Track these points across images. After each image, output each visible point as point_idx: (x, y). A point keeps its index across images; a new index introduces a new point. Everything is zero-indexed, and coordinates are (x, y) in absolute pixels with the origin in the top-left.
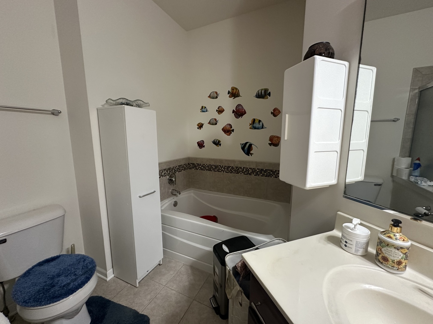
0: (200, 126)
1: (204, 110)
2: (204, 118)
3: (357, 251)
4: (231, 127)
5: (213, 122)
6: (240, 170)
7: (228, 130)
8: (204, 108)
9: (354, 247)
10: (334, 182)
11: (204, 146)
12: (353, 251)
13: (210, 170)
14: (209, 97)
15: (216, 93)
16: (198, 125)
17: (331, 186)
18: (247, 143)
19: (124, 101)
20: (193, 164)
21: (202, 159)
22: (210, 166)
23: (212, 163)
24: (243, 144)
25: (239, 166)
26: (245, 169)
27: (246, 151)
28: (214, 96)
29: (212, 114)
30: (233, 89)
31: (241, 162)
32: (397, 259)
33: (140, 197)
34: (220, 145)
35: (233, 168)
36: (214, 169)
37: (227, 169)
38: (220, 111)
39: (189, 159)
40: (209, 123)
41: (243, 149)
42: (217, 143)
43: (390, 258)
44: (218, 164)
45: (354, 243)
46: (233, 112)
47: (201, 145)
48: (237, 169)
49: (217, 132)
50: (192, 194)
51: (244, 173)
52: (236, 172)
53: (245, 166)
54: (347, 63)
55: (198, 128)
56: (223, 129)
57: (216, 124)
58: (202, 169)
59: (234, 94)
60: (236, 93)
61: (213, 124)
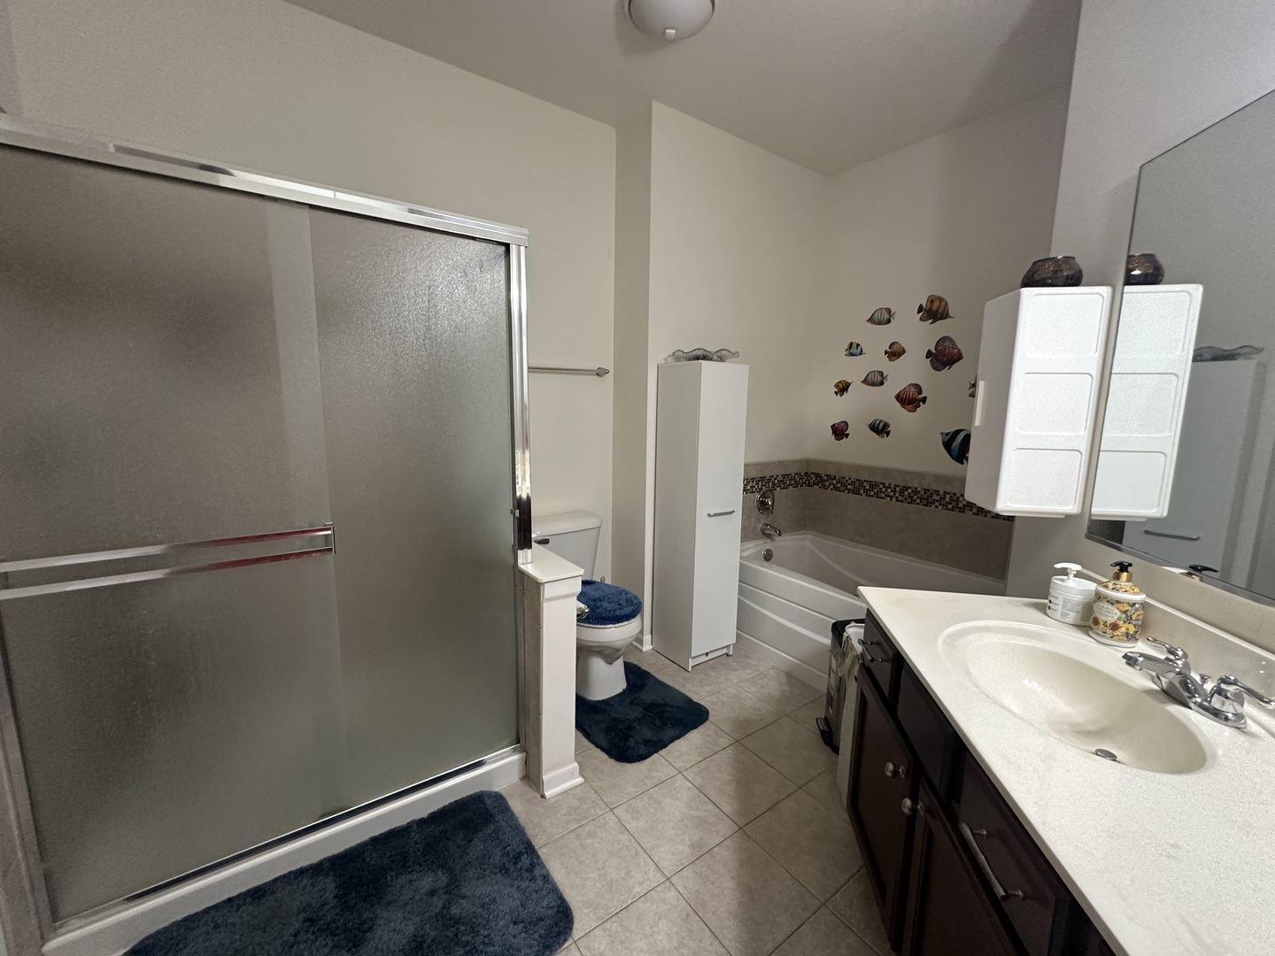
0: (843, 388)
1: (854, 350)
2: (854, 370)
3: (1064, 615)
4: (920, 393)
5: (876, 380)
6: (935, 497)
7: (910, 400)
8: (854, 346)
9: (1059, 609)
10: (1072, 508)
11: (847, 436)
12: (1058, 616)
13: (856, 492)
14: (871, 320)
15: (889, 311)
16: (837, 386)
17: (1068, 517)
18: (959, 432)
20: (817, 475)
21: (839, 465)
22: (857, 484)
23: (864, 476)
24: (947, 434)
25: (934, 487)
26: (948, 496)
27: (955, 452)
28: (882, 318)
29: (874, 360)
30: (931, 300)
31: (939, 478)
32: (1110, 620)
33: (709, 515)
34: (888, 434)
35: (915, 491)
36: (866, 491)
37: (902, 493)
38: (895, 353)
39: (808, 462)
40: (865, 381)
41: (947, 445)
42: (880, 429)
43: (1102, 618)
44: (879, 479)
45: (1060, 602)
46: (929, 354)
47: (840, 431)
48: (928, 493)
49: (883, 402)
50: (809, 544)
51: (945, 506)
52: (925, 502)
53: (948, 489)
54: (1105, 291)
55: (836, 393)
56: (898, 397)
57: (882, 383)
58: (836, 489)
59: (934, 311)
60: (941, 310)
61: (873, 384)
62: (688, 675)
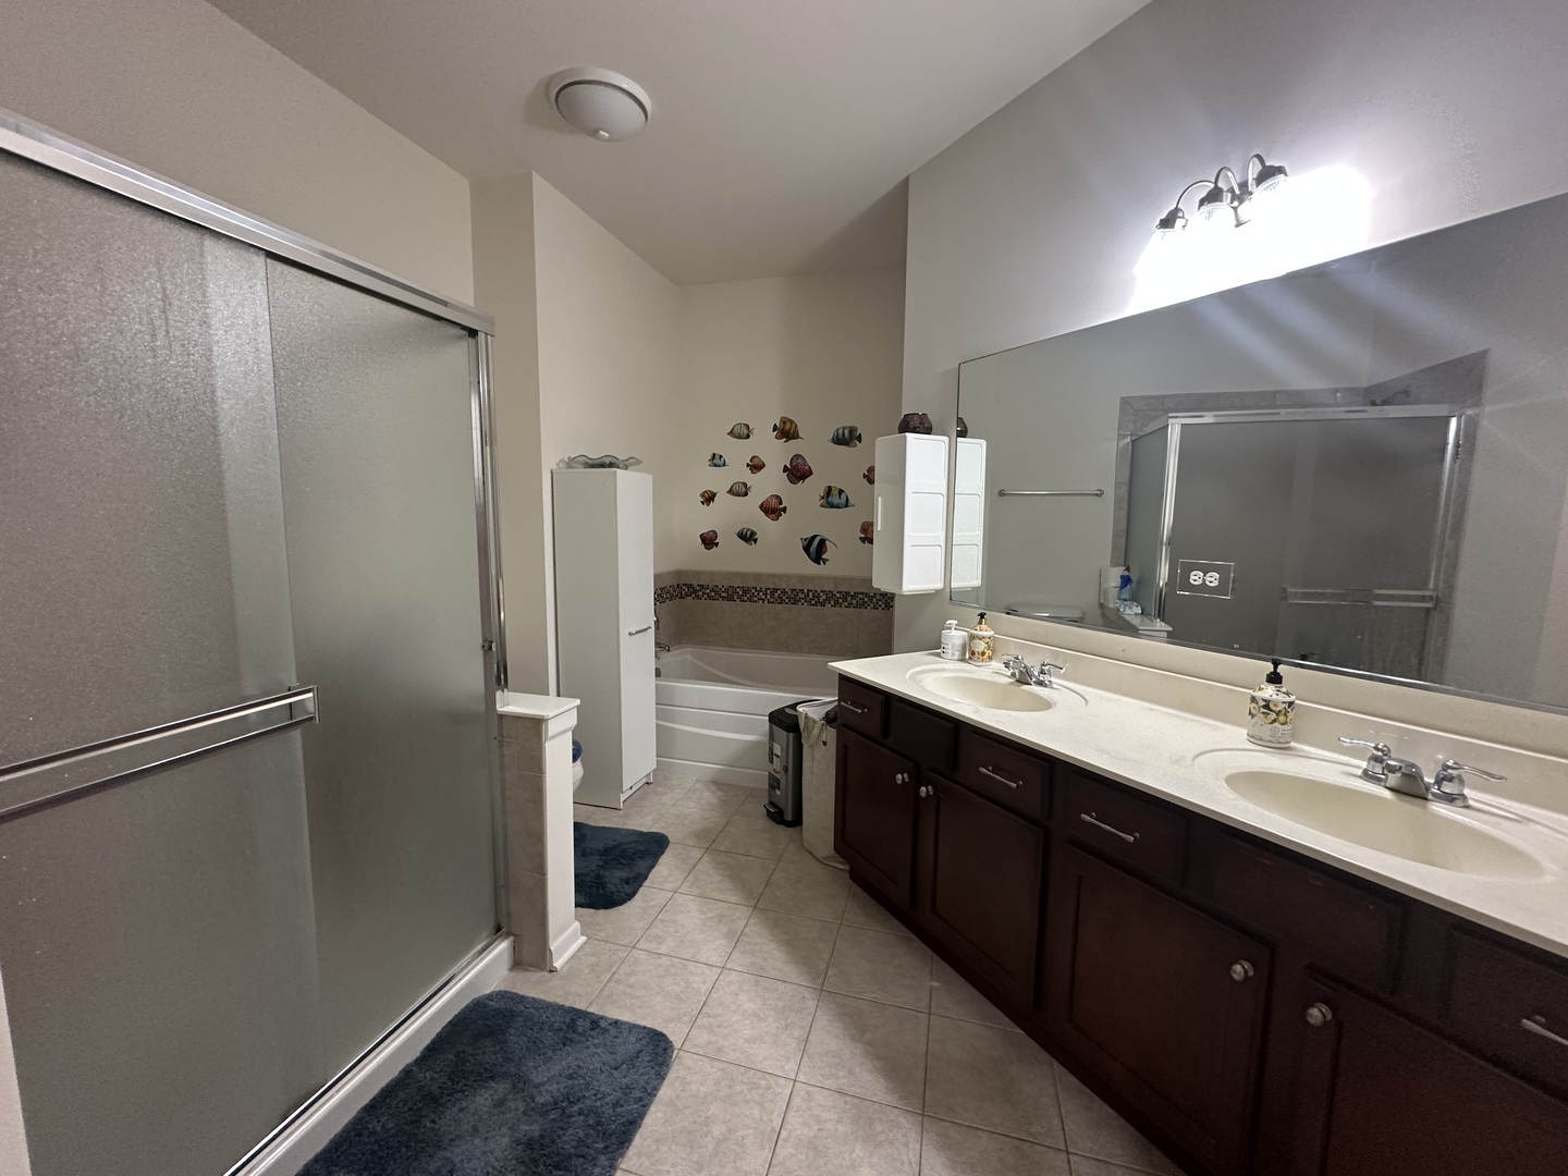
0: (709, 498)
1: (717, 461)
2: (719, 481)
3: (953, 655)
4: (781, 503)
5: (740, 491)
6: (801, 596)
7: (773, 509)
8: (717, 457)
9: (950, 652)
10: (939, 585)
11: (717, 544)
12: (950, 656)
13: (730, 598)
14: (731, 433)
15: (747, 427)
16: (702, 495)
17: (937, 591)
18: (814, 537)
19: (608, 461)
20: (690, 586)
21: (712, 574)
22: (731, 591)
23: (737, 583)
24: (806, 540)
25: (798, 587)
26: (811, 594)
27: (813, 556)
28: (742, 433)
29: (737, 472)
30: (784, 421)
31: (802, 578)
32: (981, 650)
33: (630, 634)
34: (755, 541)
35: (784, 592)
36: (740, 597)
37: (772, 594)
38: (756, 466)
39: (679, 573)
40: (730, 492)
41: (807, 549)
42: (748, 537)
43: (976, 650)
44: (750, 584)
45: (950, 646)
46: (785, 469)
47: (709, 541)
48: (795, 593)
49: (748, 512)
50: (689, 658)
51: (809, 602)
52: (792, 601)
53: (811, 588)
54: (946, 439)
55: (703, 503)
56: (761, 507)
57: (746, 494)
58: (711, 598)
59: (786, 431)
60: (792, 431)
61: (738, 495)
62: (621, 812)
